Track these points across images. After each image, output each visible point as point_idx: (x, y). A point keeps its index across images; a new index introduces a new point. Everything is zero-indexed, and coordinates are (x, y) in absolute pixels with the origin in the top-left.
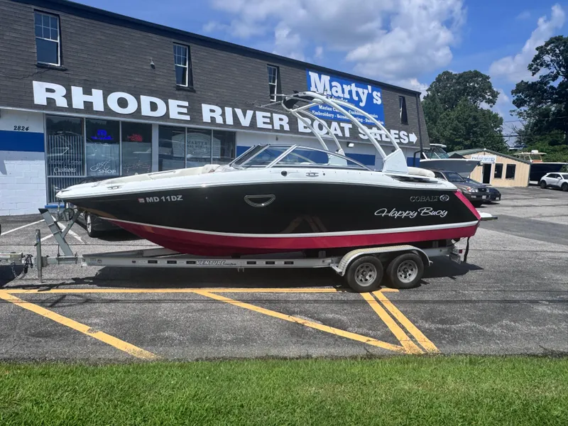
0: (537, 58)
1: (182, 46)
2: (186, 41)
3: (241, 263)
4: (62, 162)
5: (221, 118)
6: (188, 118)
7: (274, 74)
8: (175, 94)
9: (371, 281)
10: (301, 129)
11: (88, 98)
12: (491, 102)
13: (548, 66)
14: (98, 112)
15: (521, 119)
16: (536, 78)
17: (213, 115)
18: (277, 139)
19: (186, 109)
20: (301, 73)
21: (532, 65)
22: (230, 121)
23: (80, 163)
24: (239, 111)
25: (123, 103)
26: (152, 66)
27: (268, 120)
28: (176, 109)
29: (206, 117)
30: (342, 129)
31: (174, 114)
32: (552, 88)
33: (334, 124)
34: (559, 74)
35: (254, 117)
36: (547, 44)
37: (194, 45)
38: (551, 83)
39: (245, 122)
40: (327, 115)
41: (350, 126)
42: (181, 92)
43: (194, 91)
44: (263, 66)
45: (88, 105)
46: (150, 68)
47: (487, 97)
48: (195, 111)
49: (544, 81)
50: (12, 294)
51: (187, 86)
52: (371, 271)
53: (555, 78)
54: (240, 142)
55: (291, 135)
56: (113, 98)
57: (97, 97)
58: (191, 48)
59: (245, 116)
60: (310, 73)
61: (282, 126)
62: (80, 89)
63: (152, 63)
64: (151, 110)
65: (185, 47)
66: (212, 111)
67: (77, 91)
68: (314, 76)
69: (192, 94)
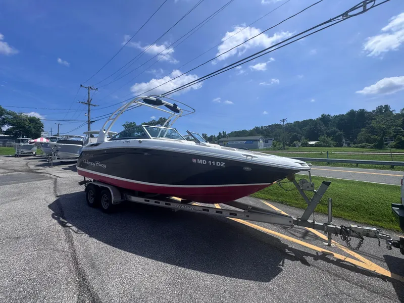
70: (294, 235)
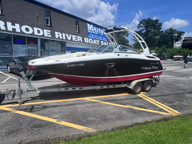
0: (139, 24)
1: (47, 11)
2: (49, 9)
3: (99, 87)
4: (3, 51)
5: (61, 37)
6: (51, 36)
7: (77, 23)
8: (46, 28)
9: (139, 90)
10: (86, 42)
11: (14, 27)
12: (127, 36)
13: (142, 27)
14: (18, 33)
15: (134, 41)
16: (139, 30)
17: (59, 36)
18: (78, 45)
19: (50, 33)
20: (85, 23)
21: (138, 26)
22: (64, 38)
23: (11, 51)
24: (67, 35)
25: (27, 30)
26: (37, 17)
27: (76, 38)
28: (47, 33)
29: (57, 36)
30: (97, 42)
31: (46, 35)
32: (143, 33)
33: (95, 40)
34: (144, 29)
35: (72, 37)
36: (142, 21)
37: (52, 11)
38: (143, 32)
39: (69, 38)
40: (93, 37)
41: (99, 41)
42: (48, 27)
43: (52, 27)
44: (74, 20)
45: (14, 30)
46: (36, 17)
47: (126, 35)
48: (53, 34)
49: (141, 31)
50: (8, 107)
51: (49, 25)
52: (139, 87)
53: (143, 30)
54: (67, 45)
55: (83, 43)
56: (24, 28)
57: (17, 27)
58: (50, 12)
59: (69, 36)
60: (88, 24)
61: (80, 40)
62: (10, 23)
63: (37, 16)
64: (38, 33)
65: (48, 11)
66: (59, 34)
67: (9, 24)
68: (88, 25)
69: (52, 28)
70: (39, 105)
